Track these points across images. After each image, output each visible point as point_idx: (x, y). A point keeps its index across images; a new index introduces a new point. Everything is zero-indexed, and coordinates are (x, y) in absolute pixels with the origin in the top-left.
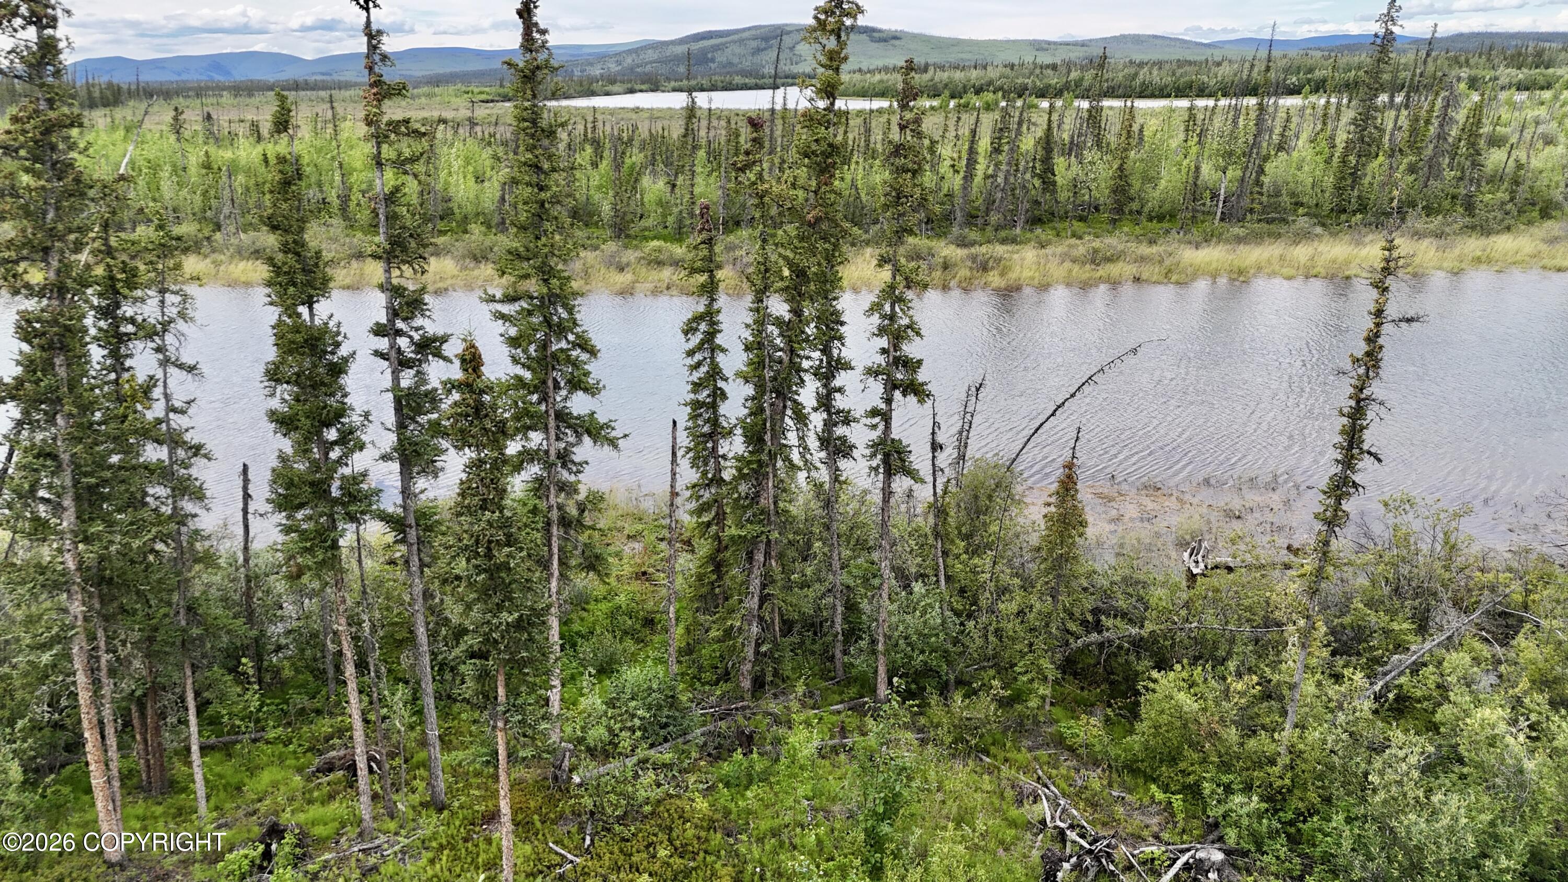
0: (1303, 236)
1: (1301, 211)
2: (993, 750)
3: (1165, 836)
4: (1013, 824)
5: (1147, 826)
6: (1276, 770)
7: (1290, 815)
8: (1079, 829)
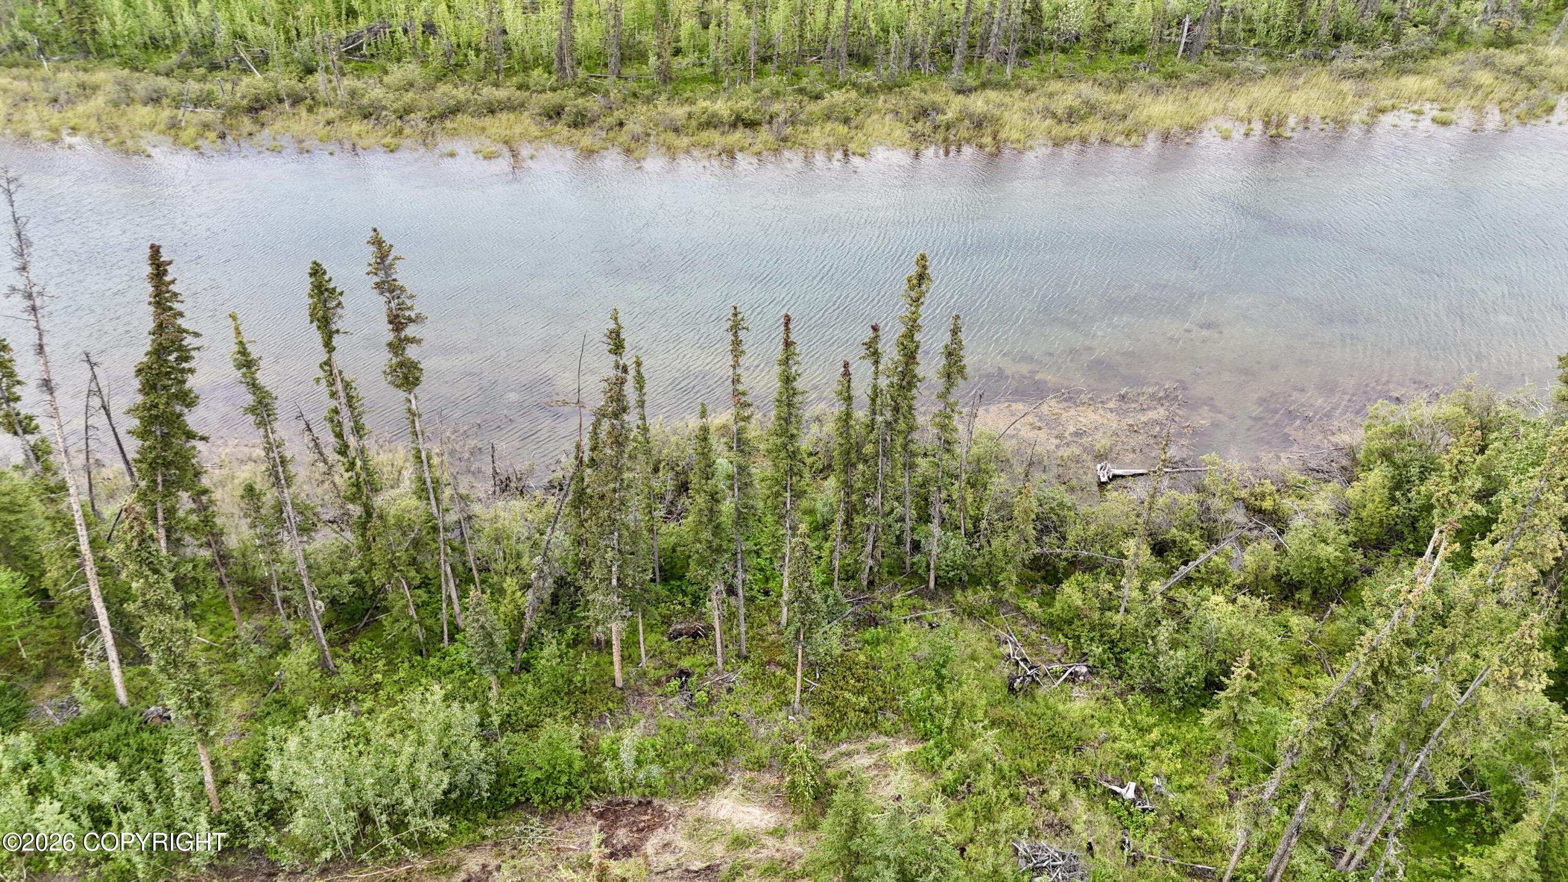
0: (1251, 77)
2: (987, 617)
3: (1063, 660)
4: (995, 657)
5: (1055, 655)
8: (1025, 660)
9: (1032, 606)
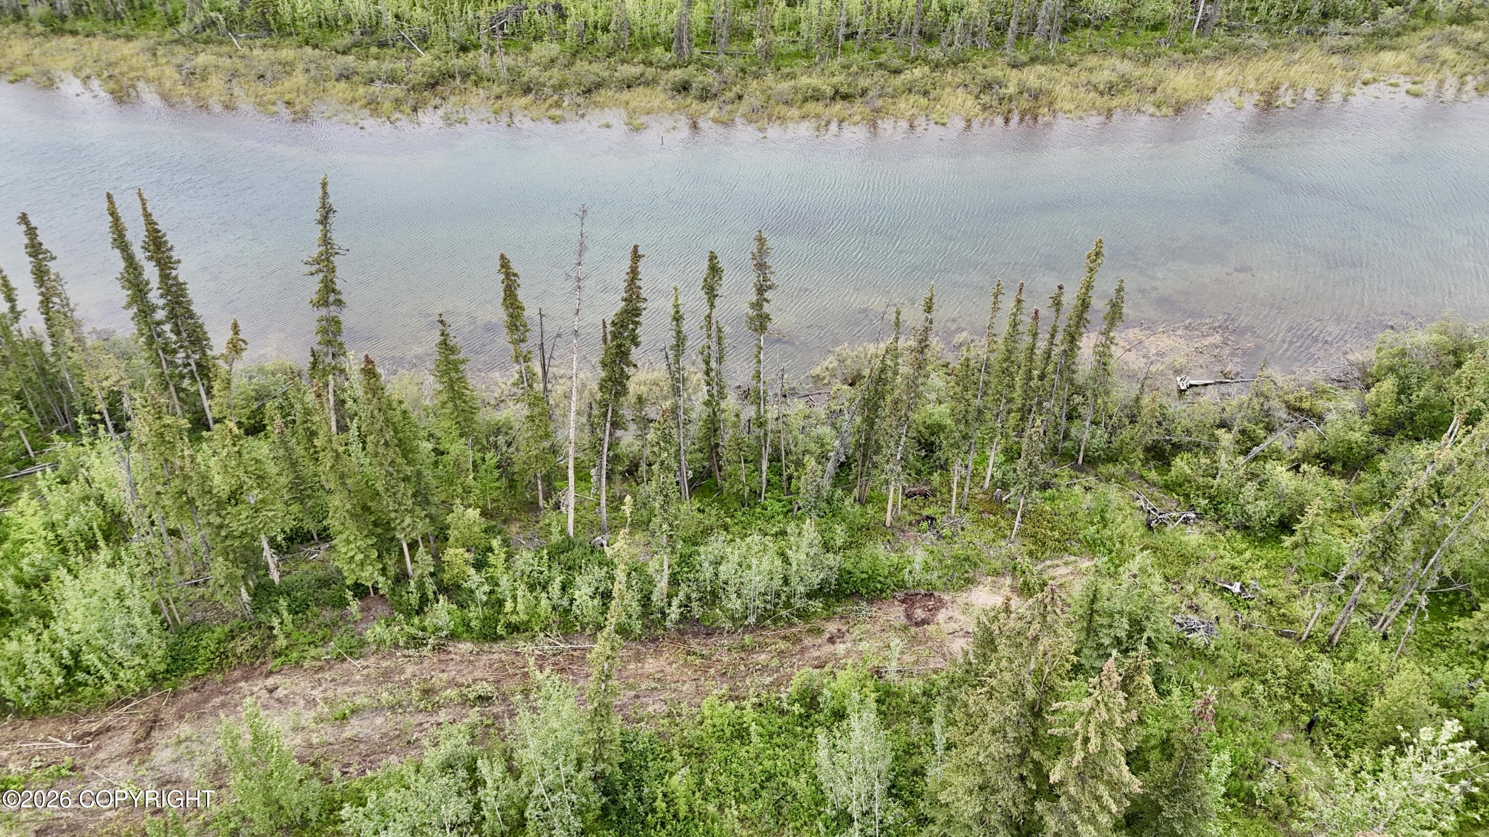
0: (1255, 52)
2: (1122, 483)
3: (1178, 510)
5: (1172, 506)
6: (1213, 490)
7: (1216, 504)
8: (1154, 510)
9: (1153, 475)
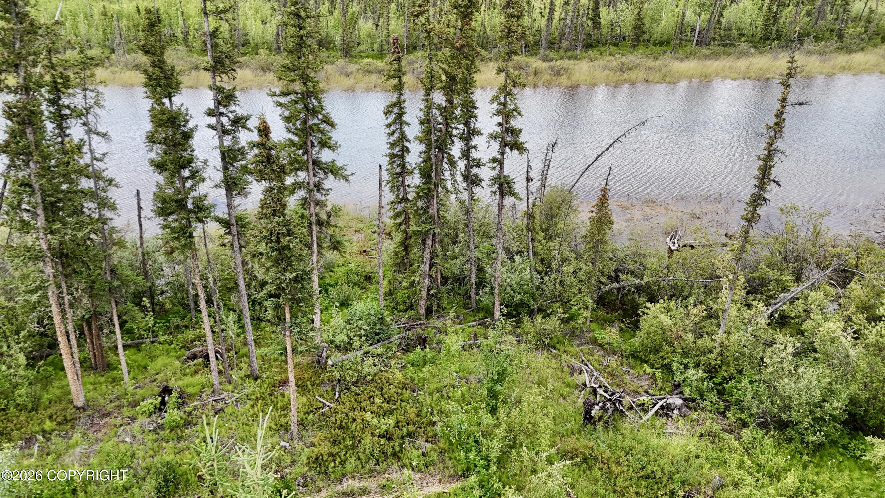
0: (745, 54)
1: (743, 39)
2: (558, 346)
3: (651, 391)
4: (568, 385)
5: (641, 386)
6: (713, 356)
7: (719, 380)
8: (604, 387)
9: (611, 336)
